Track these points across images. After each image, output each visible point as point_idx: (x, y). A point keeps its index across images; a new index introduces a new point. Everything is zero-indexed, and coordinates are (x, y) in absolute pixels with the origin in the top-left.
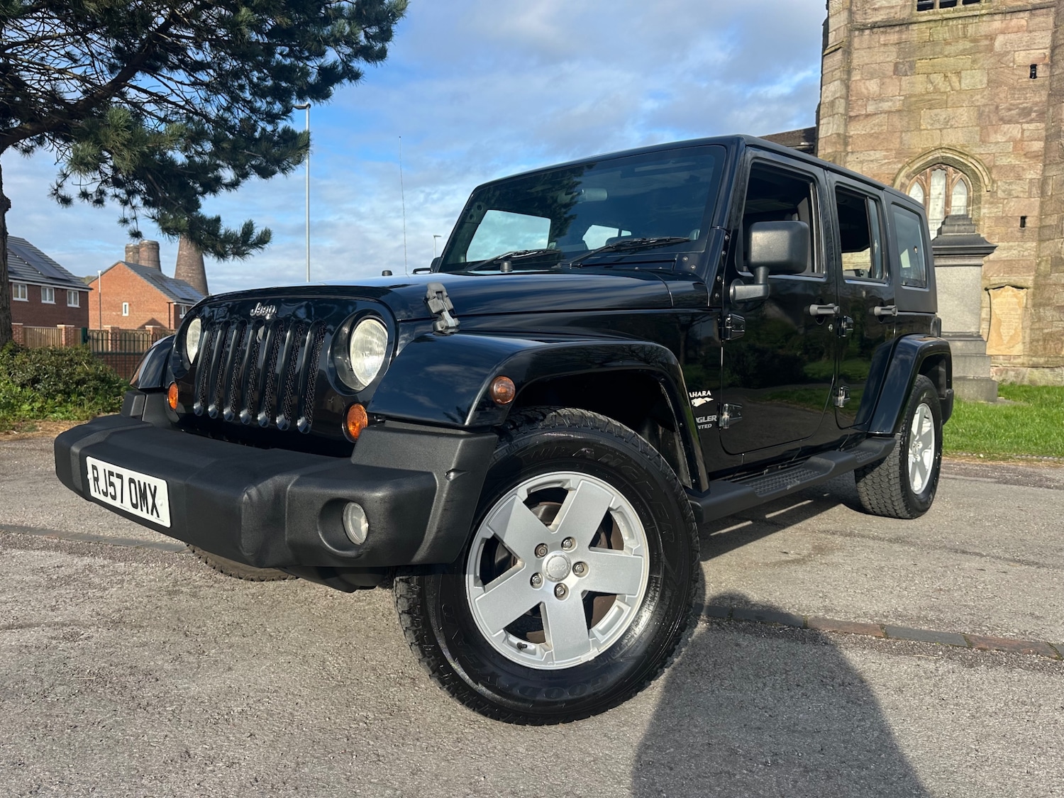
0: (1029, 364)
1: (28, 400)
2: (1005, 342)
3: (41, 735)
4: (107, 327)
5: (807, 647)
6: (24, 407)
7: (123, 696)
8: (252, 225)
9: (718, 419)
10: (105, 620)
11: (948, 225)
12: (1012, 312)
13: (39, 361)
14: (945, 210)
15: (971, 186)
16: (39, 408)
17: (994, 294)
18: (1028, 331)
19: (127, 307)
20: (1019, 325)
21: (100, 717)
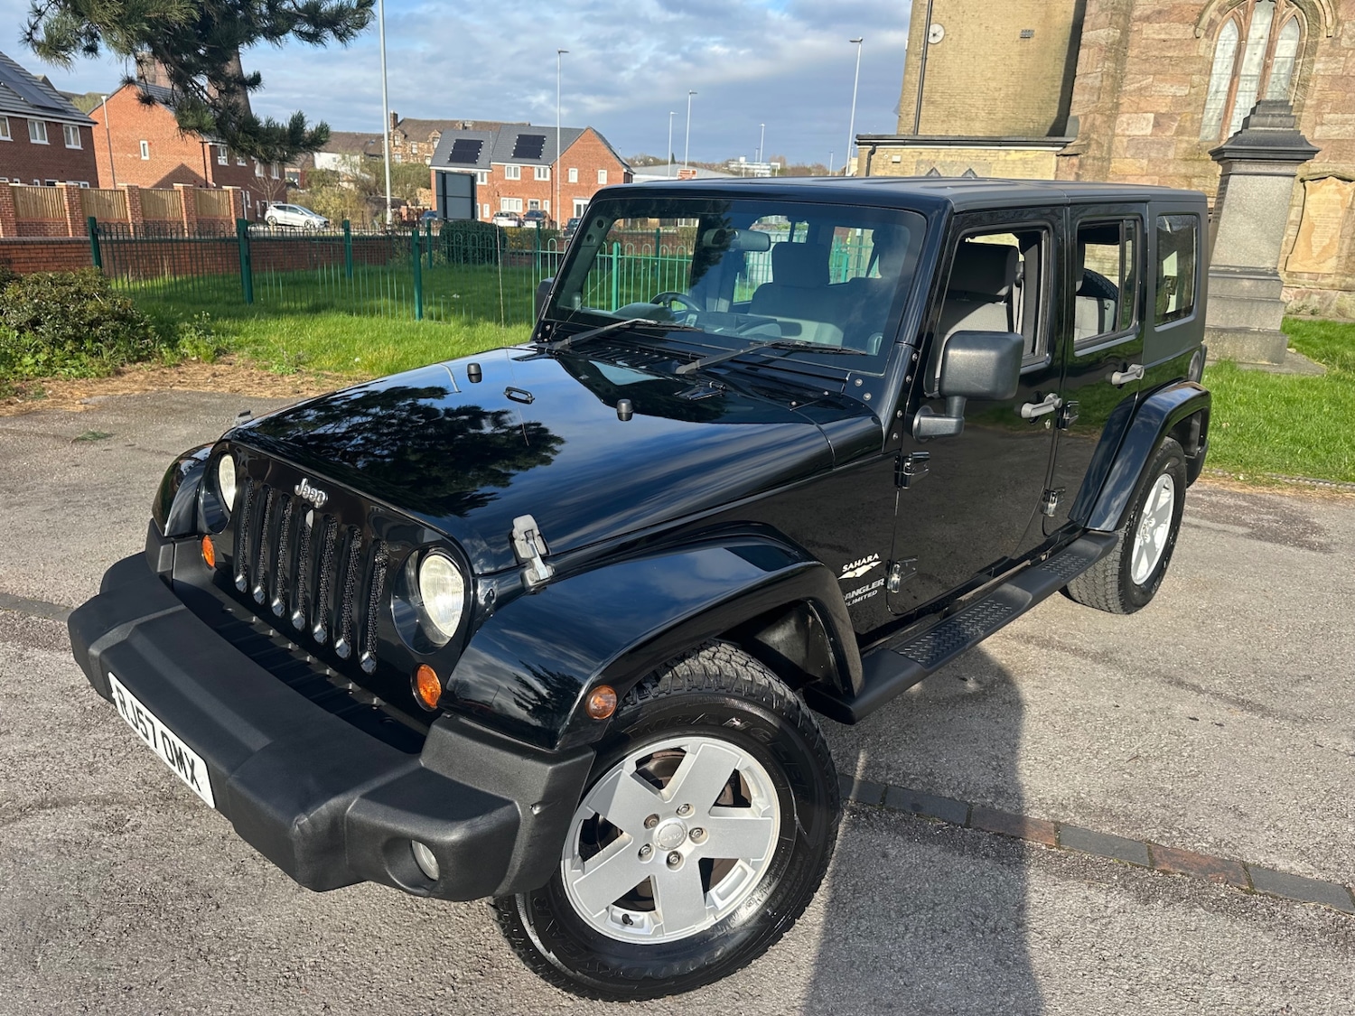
0: (1340, 286)
1: (29, 350)
2: (1315, 255)
3: (94, 1003)
4: (122, 185)
5: (966, 860)
6: (25, 360)
7: (180, 936)
8: (303, 119)
9: (886, 582)
10: (153, 793)
11: (1258, 115)
12: (1332, 215)
13: (37, 294)
14: (1265, 62)
15: (1306, 27)
16: (45, 361)
17: (1311, 188)
18: (1347, 241)
19: (146, 147)
20: (1337, 232)
21: (157, 973)
